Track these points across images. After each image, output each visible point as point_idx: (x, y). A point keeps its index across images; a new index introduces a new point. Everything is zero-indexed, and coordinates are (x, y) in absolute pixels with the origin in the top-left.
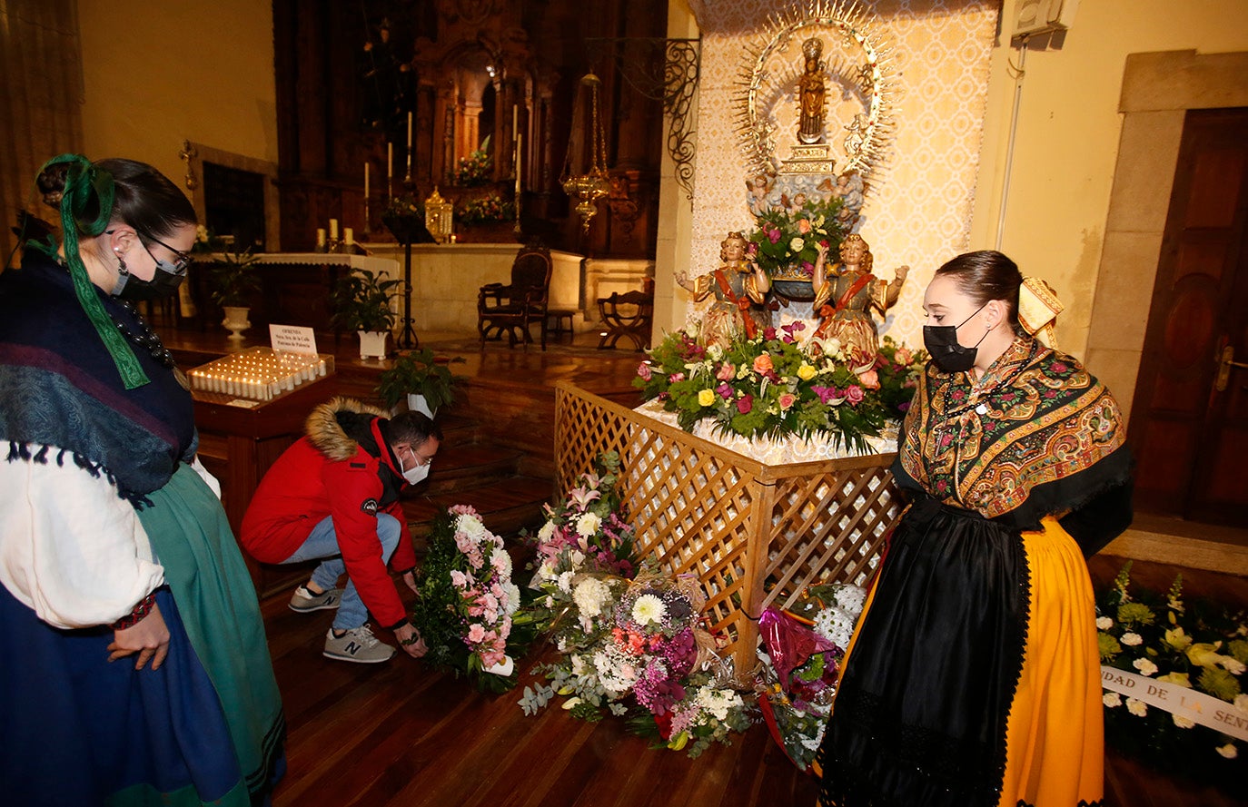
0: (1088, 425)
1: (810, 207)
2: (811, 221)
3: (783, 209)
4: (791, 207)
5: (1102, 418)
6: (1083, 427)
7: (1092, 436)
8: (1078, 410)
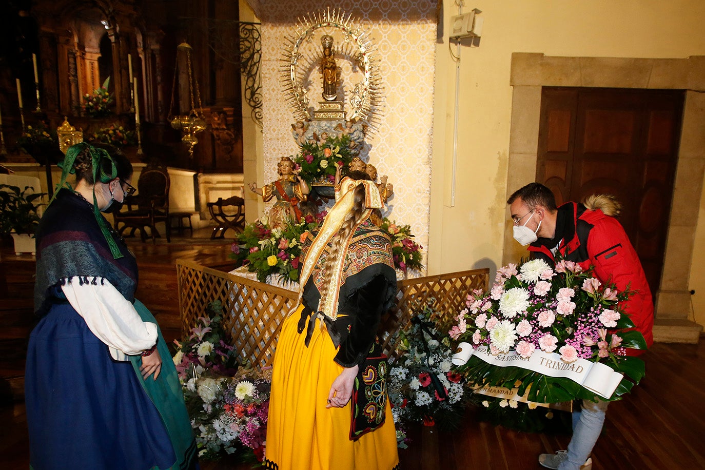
1: (330, 141)
2: (332, 149)
3: (315, 142)
4: (319, 141)
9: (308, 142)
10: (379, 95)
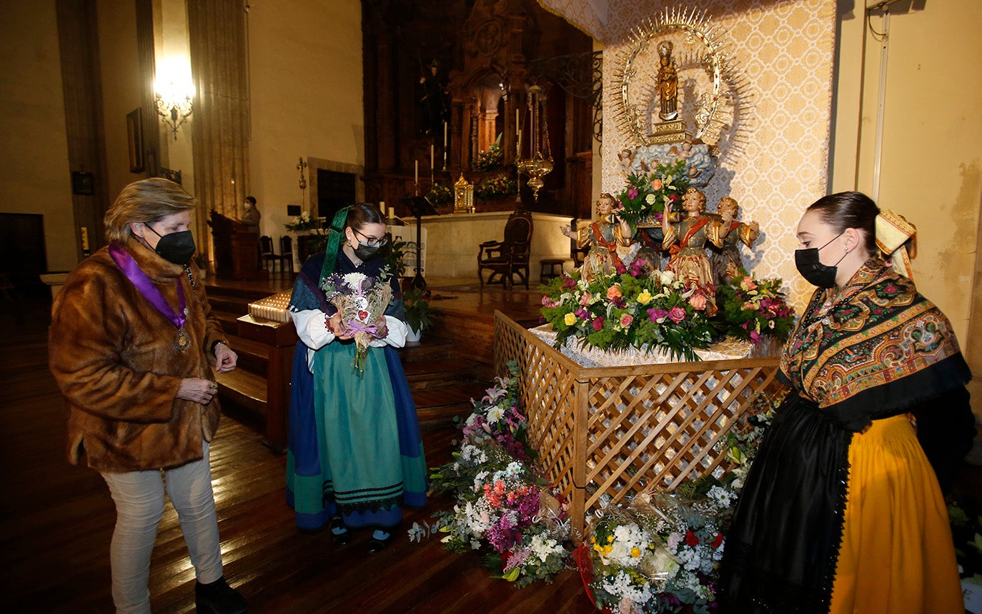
0: (910, 337)
1: (661, 169)
2: (663, 180)
3: (643, 172)
4: (649, 171)
5: (924, 331)
6: (905, 338)
7: (915, 347)
8: (899, 324)
9: (635, 174)
10: (747, 105)
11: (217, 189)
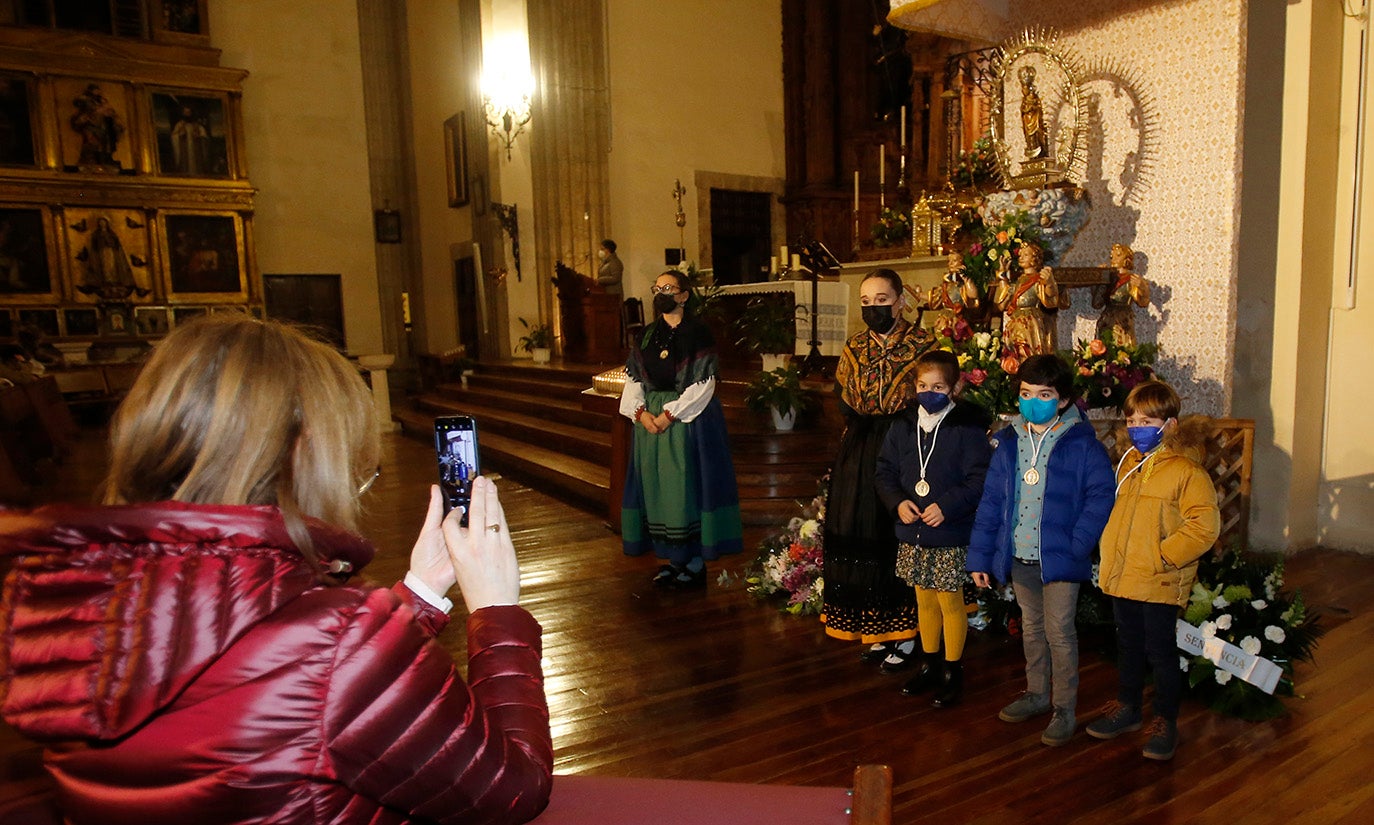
11: (565, 230)
